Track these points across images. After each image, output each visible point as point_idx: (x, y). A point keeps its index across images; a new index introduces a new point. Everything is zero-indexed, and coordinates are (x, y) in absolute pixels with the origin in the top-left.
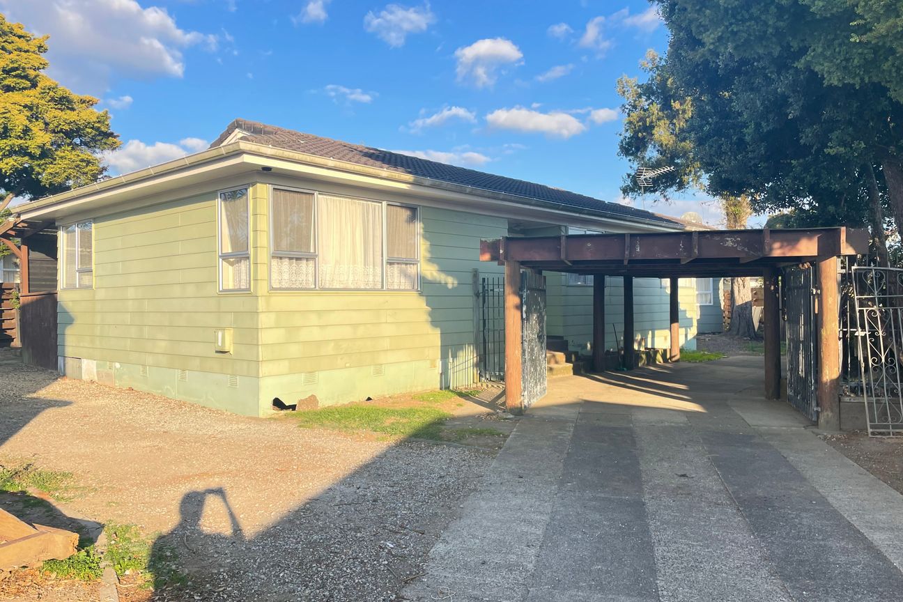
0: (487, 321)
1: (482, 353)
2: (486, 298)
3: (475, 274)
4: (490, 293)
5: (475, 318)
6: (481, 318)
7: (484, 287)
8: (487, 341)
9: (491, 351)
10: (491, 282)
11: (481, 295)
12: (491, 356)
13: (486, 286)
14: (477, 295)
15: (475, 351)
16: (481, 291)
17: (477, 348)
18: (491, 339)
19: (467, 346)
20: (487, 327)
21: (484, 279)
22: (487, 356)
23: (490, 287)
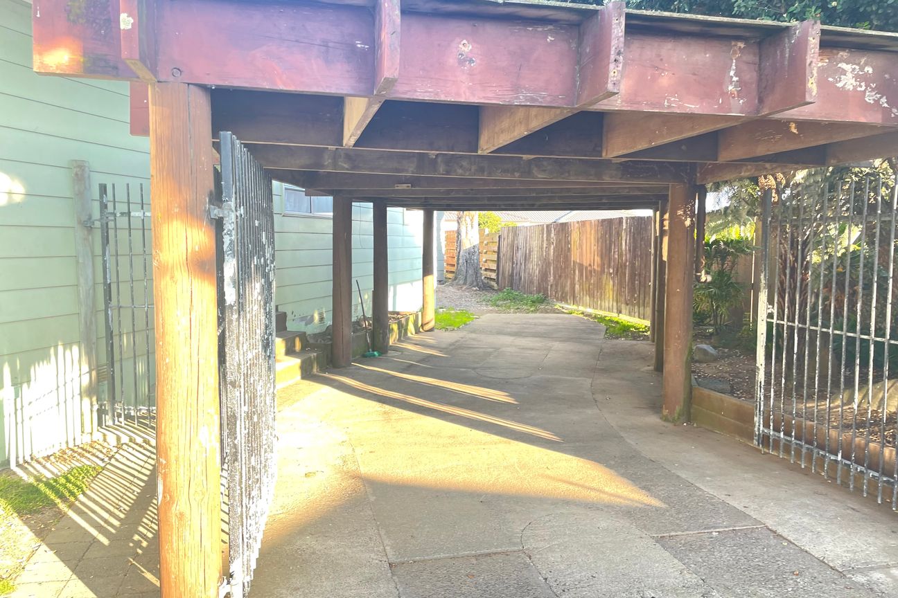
0: (114, 287)
1: (104, 359)
2: (111, 233)
3: (80, 173)
4: (122, 222)
5: (82, 281)
6: (100, 279)
7: (104, 206)
8: (116, 332)
9: (127, 353)
10: (121, 195)
11: (98, 224)
12: (128, 365)
13: (110, 206)
14: (88, 226)
15: (84, 358)
16: (96, 214)
17: (90, 350)
18: (126, 326)
19: (60, 348)
20: (114, 302)
21: (103, 189)
22: (117, 366)
23: (122, 208)
